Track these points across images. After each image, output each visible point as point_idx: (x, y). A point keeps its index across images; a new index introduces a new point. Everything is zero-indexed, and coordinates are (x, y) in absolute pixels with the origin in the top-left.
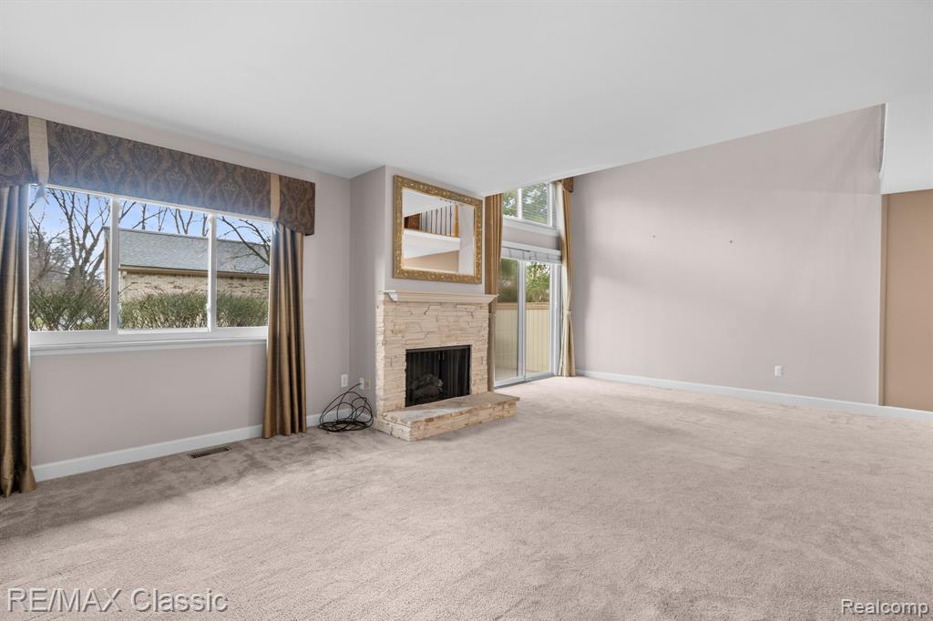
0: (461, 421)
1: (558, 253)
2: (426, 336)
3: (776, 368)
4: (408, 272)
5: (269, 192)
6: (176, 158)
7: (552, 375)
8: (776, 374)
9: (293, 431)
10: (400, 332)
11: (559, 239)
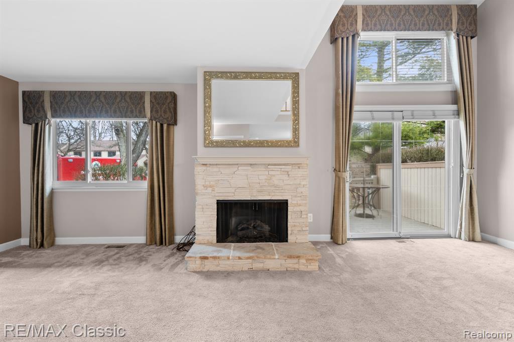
0: (245, 265)
2: (235, 191)
4: (217, 142)
5: (144, 103)
6: (98, 95)
9: (161, 243)
10: (210, 186)
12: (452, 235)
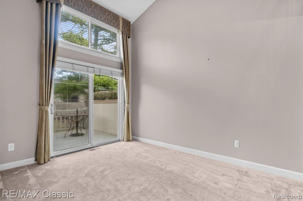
1: (121, 71)
3: (236, 141)
7: (119, 141)
8: (235, 146)
11: (121, 63)
12: (121, 140)
